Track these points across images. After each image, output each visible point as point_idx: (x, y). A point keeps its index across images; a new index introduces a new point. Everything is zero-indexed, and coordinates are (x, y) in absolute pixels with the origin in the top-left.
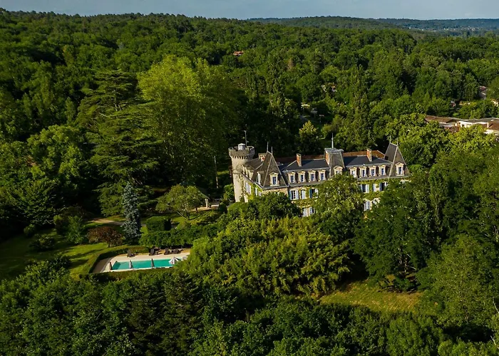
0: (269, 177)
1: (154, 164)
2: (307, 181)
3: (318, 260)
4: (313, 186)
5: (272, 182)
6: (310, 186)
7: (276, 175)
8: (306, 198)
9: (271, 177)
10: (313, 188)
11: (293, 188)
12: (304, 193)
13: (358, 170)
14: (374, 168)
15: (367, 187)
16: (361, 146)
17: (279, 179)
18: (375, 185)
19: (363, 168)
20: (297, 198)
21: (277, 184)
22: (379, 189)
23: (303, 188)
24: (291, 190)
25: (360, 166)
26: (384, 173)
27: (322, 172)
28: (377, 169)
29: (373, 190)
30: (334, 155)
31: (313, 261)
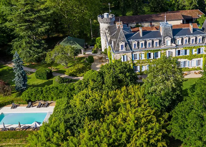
0: (118, 44)
1: (46, 28)
2: (146, 47)
3: (142, 139)
4: (150, 51)
5: (120, 48)
6: (147, 51)
7: (124, 44)
8: (144, 59)
9: (120, 45)
10: (150, 52)
11: (135, 52)
12: (143, 56)
13: (182, 39)
14: (194, 38)
15: (188, 51)
16: (188, 6)
17: (126, 46)
18: (194, 50)
19: (186, 38)
20: (138, 59)
21: (124, 49)
22: (196, 52)
23: (143, 52)
24: (134, 53)
25: (184, 37)
26: (201, 42)
27: (156, 41)
28: (196, 38)
29: (192, 53)
30: (166, 29)
31: (137, 138)
